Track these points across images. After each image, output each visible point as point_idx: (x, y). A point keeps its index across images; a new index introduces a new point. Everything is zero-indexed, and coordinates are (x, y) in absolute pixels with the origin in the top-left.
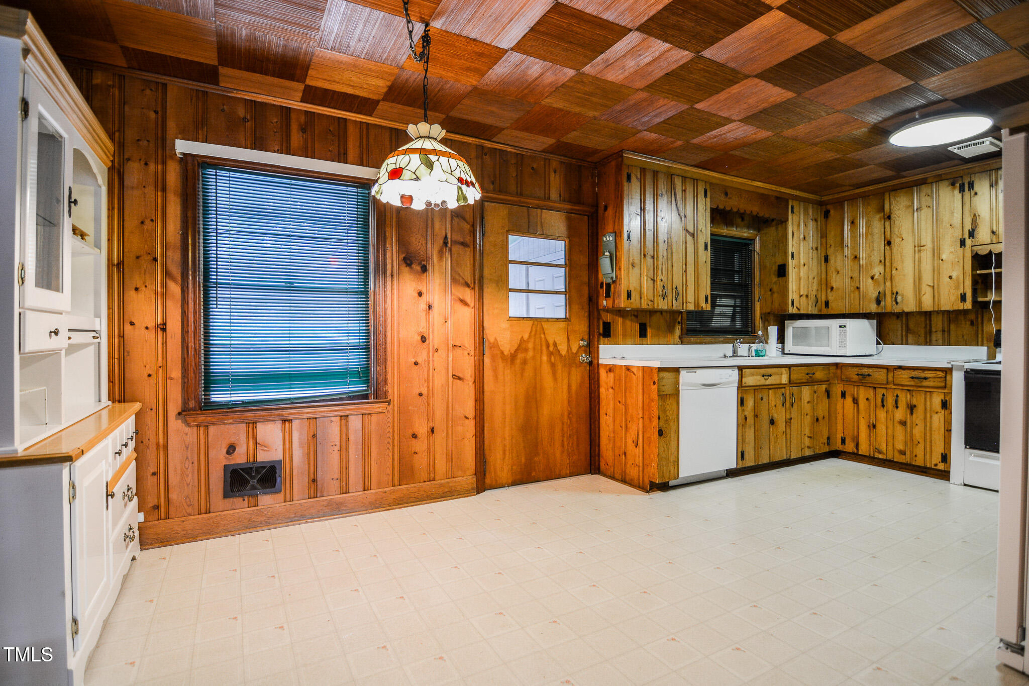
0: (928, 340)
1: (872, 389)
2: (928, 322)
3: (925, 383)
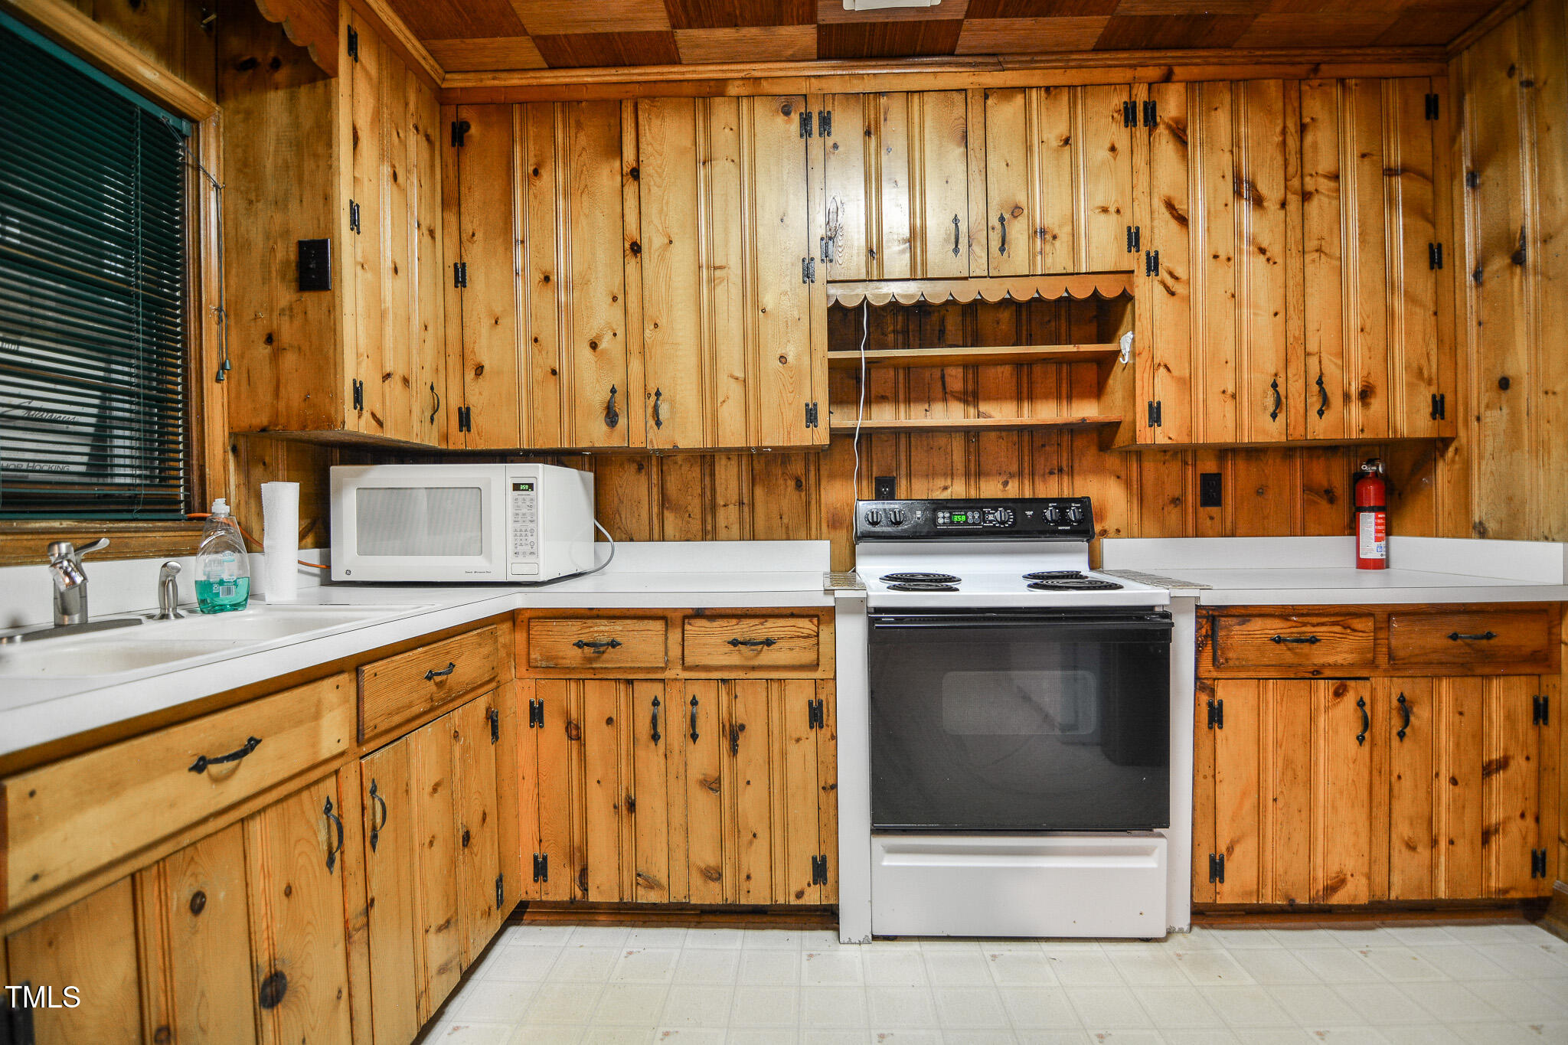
0: (709, 527)
1: (622, 687)
3: (768, 657)
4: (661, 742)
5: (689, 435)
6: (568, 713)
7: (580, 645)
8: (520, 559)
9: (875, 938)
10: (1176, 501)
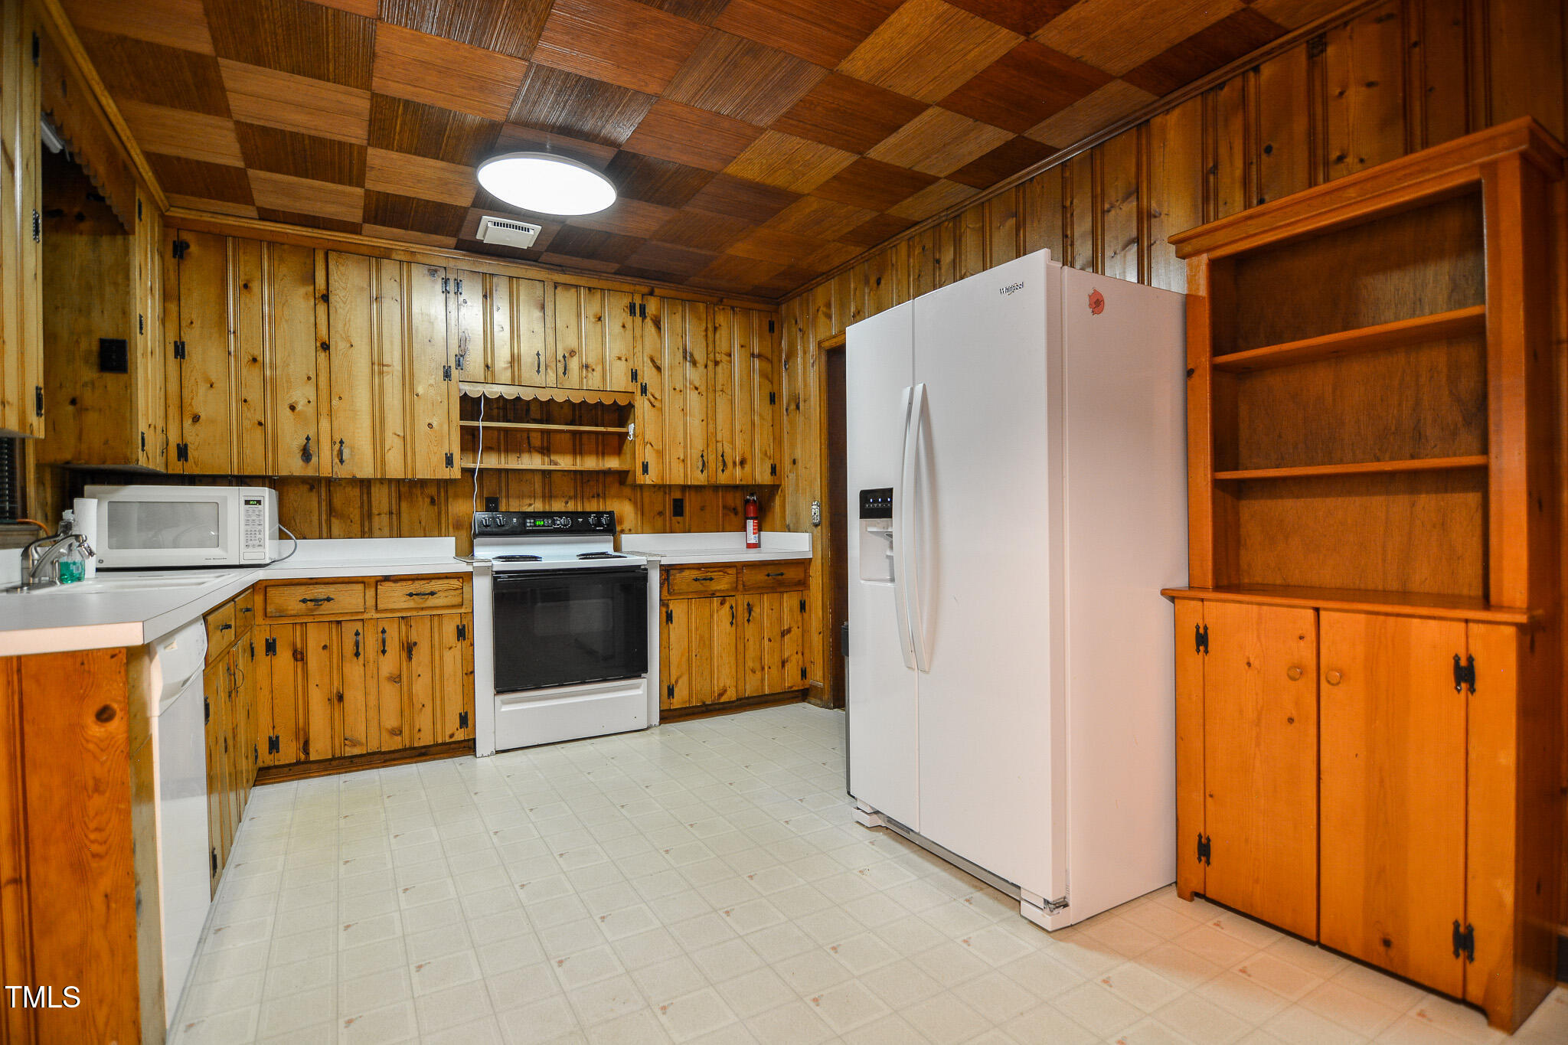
0: (366, 529)
1: (334, 626)
2: (365, 498)
3: (432, 601)
4: (361, 657)
5: (366, 471)
6: (294, 644)
7: (304, 601)
8: (250, 549)
9: (497, 752)
10: (660, 513)
